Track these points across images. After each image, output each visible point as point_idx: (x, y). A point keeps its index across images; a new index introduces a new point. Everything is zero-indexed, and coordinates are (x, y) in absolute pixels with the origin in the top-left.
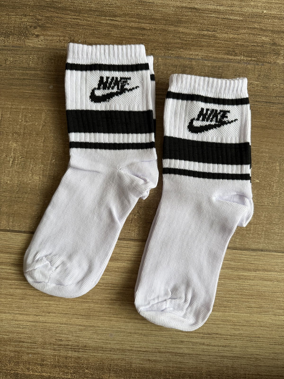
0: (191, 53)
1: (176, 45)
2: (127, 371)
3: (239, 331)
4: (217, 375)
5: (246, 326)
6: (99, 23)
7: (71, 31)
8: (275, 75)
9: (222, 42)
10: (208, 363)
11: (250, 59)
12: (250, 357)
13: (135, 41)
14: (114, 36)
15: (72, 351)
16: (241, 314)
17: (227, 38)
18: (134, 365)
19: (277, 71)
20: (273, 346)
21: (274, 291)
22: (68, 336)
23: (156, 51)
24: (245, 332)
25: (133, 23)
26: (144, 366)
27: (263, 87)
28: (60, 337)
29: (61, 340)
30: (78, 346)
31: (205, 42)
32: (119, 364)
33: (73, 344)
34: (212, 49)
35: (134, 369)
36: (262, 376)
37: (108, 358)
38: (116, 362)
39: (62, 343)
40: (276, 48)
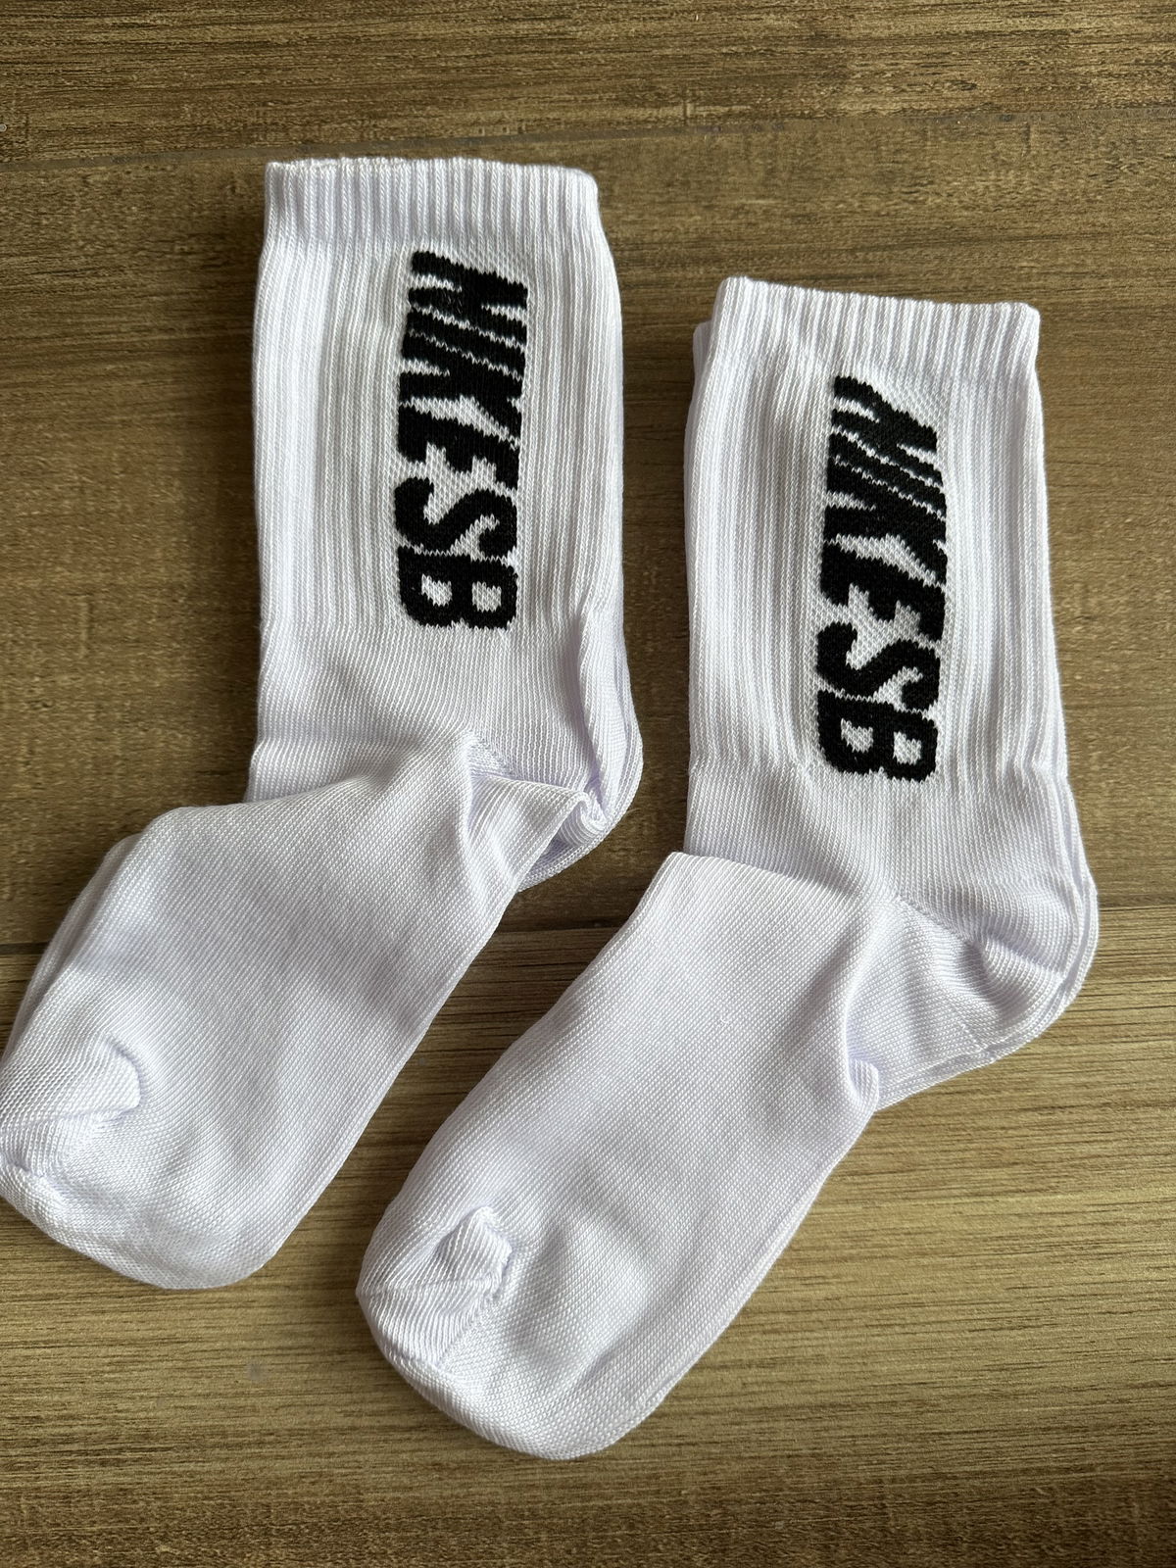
0: (471, 116)
1: (404, 92)
2: (344, 1527)
3: (827, 1287)
4: (752, 1498)
5: (851, 1258)
6: (76, 46)
8: (838, 164)
9: (598, 56)
10: (703, 1448)
11: (723, 110)
12: (888, 1398)
13: (234, 96)
14: (142, 91)
15: (91, 1462)
16: (823, 1210)
17: (616, 38)
18: (370, 1498)
19: (844, 145)
20: (987, 1338)
21: (958, 1089)
22: (66, 1398)
23: (326, 127)
24: (853, 1288)
25: (217, 28)
26: (417, 1495)
27: (793, 217)
28: (28, 1405)
29: (37, 1418)
30: (114, 1438)
31: (525, 65)
32: (306, 1499)
33: (90, 1429)
34: (559, 92)
35: (374, 1514)
36: (955, 1478)
37: (251, 1476)
38: (290, 1492)
39: (41, 1430)
40: (827, 52)
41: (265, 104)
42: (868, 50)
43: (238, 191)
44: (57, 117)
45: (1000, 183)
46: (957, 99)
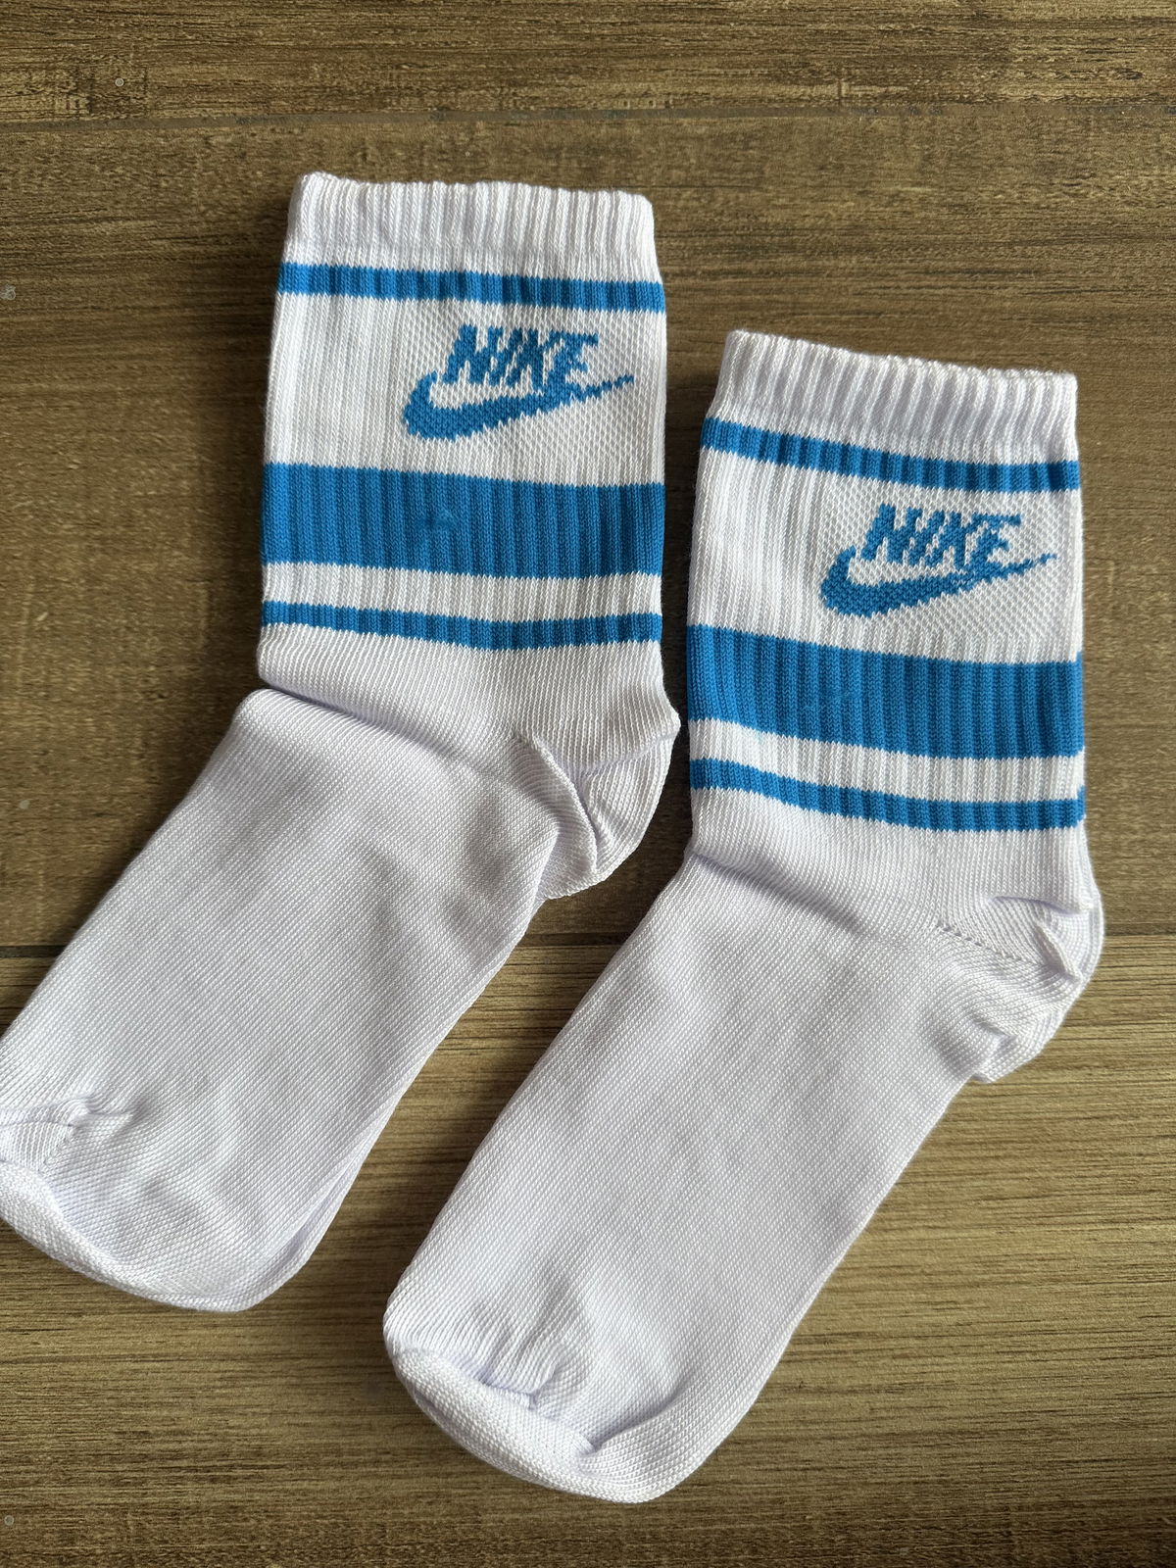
0: (616, 87)
1: (546, 59)
2: (461, 1548)
3: (958, 1312)
4: (877, 1524)
5: (984, 1283)
7: (76, 42)
8: (998, 152)
9: (749, 28)
10: (829, 1473)
11: (879, 90)
12: (1018, 1425)
13: (366, 57)
14: (268, 48)
15: (201, 1479)
16: (956, 1235)
17: (769, 10)
18: (488, 1520)
19: (1004, 132)
20: (1119, 1366)
21: (1096, 1114)
22: (175, 1413)
23: (463, 94)
24: (984, 1314)
26: (536, 1516)
27: (951, 206)
28: (136, 1419)
29: (145, 1433)
30: (225, 1455)
31: (673, 35)
32: (422, 1519)
33: (200, 1446)
34: (708, 65)
35: (492, 1535)
36: (1083, 1507)
37: (366, 1495)
38: (406, 1512)
39: (149, 1446)
40: (989, 34)
41: (398, 67)
42: (1031, 33)
43: (369, 158)
44: (179, 72)
45: (1164, 178)
46: (1122, 88)
